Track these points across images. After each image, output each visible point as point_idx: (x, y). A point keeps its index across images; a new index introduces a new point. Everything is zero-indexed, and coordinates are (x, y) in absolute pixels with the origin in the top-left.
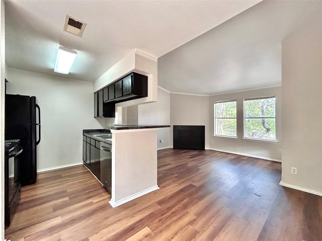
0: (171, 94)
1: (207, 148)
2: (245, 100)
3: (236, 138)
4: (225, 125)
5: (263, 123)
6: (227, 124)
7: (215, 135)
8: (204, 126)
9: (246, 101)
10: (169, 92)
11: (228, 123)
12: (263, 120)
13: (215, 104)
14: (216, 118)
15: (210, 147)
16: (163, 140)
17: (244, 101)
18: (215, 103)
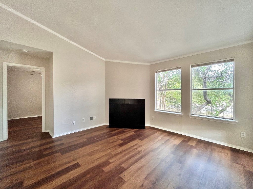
0: (106, 62)
1: (147, 124)
2: (193, 66)
3: (181, 114)
4: (168, 97)
5: (205, 95)
6: (169, 96)
7: (156, 110)
8: (145, 99)
9: (193, 68)
10: (104, 59)
11: (171, 95)
12: (205, 93)
13: (156, 74)
14: (157, 90)
15: (150, 124)
16: (95, 117)
17: (191, 68)
18: (157, 72)
